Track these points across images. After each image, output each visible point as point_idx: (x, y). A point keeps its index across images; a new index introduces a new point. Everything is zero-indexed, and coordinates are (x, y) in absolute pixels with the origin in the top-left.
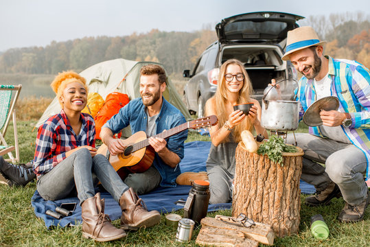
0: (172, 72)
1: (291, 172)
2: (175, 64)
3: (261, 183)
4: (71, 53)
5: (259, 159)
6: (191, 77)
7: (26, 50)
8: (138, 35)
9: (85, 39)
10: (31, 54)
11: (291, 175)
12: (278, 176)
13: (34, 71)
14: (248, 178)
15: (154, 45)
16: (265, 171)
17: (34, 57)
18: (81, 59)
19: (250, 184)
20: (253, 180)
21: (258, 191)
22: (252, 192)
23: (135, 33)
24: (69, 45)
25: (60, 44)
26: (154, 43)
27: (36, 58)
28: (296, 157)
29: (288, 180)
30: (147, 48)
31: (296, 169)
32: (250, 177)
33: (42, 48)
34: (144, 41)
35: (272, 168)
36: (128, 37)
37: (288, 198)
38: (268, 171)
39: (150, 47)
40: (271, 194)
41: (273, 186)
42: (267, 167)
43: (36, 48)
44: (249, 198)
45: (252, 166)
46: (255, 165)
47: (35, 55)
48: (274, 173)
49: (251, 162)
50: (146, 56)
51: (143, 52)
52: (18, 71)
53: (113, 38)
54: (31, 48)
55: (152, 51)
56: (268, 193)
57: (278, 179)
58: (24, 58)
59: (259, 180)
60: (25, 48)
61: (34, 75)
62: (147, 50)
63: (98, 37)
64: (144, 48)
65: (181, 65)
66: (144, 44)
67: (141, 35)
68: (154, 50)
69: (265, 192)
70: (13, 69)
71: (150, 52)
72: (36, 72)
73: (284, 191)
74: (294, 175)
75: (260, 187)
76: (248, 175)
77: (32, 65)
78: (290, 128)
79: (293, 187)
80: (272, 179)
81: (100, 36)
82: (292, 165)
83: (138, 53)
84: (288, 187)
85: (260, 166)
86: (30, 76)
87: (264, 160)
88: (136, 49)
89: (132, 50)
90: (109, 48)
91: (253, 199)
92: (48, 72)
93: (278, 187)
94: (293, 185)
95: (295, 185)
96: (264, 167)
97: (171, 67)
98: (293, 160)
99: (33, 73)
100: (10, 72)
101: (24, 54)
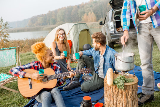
0: (101, 18)
1: (130, 93)
2: (102, 14)
3: (115, 98)
4: (57, 15)
5: (113, 87)
6: (103, 24)
7: (39, 16)
8: (84, 3)
9: (62, 9)
10: (41, 17)
11: (130, 94)
12: (123, 95)
13: (43, 24)
14: (109, 96)
15: (92, 7)
16: (116, 93)
17: (42, 19)
18: (62, 17)
19: (110, 99)
20: (111, 97)
21: (114, 102)
22: (112, 103)
23: (83, 3)
24: (56, 12)
25: (52, 12)
26: (92, 6)
27: (43, 19)
28: (132, 85)
29: (129, 97)
30: (89, 8)
31: (133, 91)
32: (110, 96)
33: (45, 14)
34: (87, 5)
35: (120, 92)
36: (80, 5)
37: (130, 105)
38: (118, 93)
39: (90, 8)
40: (121, 104)
41: (121, 99)
42: (117, 91)
43: (43, 15)
44: (110, 105)
45: (110, 90)
46: (112, 90)
47: (43, 18)
48: (121, 94)
49: (110, 88)
50: (89, 12)
51: (87, 10)
52: (37, 25)
53: (74, 6)
54: (41, 15)
55: (91, 10)
56: (119, 103)
57: (124, 96)
58: (39, 20)
59: (114, 97)
60: (39, 15)
61: (43, 26)
62: (89, 10)
63: (68, 7)
64: (88, 9)
65: (104, 14)
66: (87, 7)
67: (85, 3)
68: (92, 9)
69: (118, 103)
70: (35, 25)
71: (90, 10)
72: (44, 25)
73: (127, 102)
74: (132, 93)
75: (115, 100)
76: (109, 94)
77: (42, 22)
78: (129, 69)
79: (132, 99)
80: (120, 96)
81: (68, 6)
82: (131, 89)
83: (85, 11)
84: (129, 100)
85: (114, 91)
86: (42, 27)
87: (115, 88)
88: (84, 10)
89: (82, 10)
90: (72, 11)
91: (112, 106)
92: (49, 24)
93: (124, 100)
94: (132, 98)
95: (133, 98)
96: (116, 91)
97: (100, 16)
98: (131, 87)
99: (43, 25)
100: (34, 26)
101: (38, 18)
